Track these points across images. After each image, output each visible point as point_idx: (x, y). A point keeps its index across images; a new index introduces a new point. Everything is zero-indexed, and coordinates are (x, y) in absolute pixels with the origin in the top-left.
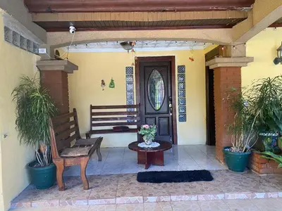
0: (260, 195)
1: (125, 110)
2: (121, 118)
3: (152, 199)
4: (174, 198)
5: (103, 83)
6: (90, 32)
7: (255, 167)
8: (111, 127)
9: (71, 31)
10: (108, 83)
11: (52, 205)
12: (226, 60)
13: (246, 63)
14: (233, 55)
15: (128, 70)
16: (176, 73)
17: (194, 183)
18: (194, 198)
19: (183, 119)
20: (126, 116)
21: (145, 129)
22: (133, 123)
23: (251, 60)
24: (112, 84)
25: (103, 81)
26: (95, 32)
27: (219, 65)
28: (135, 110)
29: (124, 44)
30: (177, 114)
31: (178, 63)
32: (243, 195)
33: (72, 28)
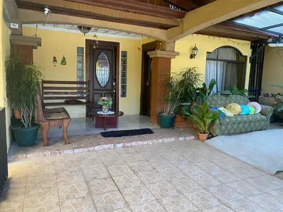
0: (181, 139)
1: (75, 86)
2: (72, 93)
3: (119, 146)
4: (133, 144)
5: (55, 60)
6: (61, 16)
7: (177, 125)
8: (63, 101)
9: (46, 12)
10: (59, 60)
11: (45, 155)
12: (163, 52)
13: (174, 56)
14: (167, 49)
15: (80, 50)
16: (120, 57)
17: (143, 135)
18: (146, 143)
19: (124, 95)
20: (76, 91)
21: (103, 100)
22: (83, 98)
23: (178, 54)
24: (64, 62)
25: (55, 58)
26: (65, 16)
27: (158, 56)
28: (85, 86)
29: (80, 28)
30: (120, 91)
31: (121, 49)
32: (173, 139)
33: (47, 10)
